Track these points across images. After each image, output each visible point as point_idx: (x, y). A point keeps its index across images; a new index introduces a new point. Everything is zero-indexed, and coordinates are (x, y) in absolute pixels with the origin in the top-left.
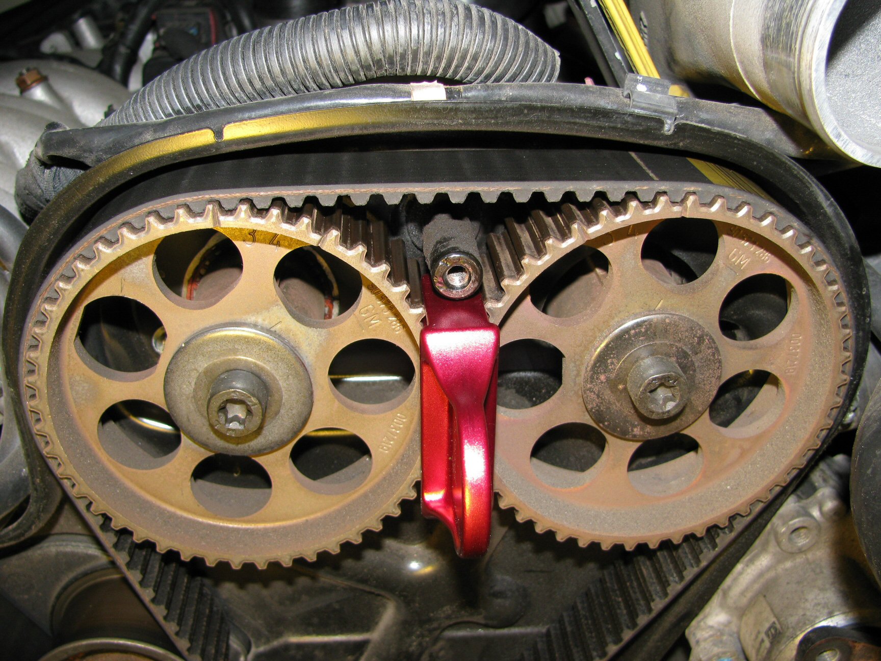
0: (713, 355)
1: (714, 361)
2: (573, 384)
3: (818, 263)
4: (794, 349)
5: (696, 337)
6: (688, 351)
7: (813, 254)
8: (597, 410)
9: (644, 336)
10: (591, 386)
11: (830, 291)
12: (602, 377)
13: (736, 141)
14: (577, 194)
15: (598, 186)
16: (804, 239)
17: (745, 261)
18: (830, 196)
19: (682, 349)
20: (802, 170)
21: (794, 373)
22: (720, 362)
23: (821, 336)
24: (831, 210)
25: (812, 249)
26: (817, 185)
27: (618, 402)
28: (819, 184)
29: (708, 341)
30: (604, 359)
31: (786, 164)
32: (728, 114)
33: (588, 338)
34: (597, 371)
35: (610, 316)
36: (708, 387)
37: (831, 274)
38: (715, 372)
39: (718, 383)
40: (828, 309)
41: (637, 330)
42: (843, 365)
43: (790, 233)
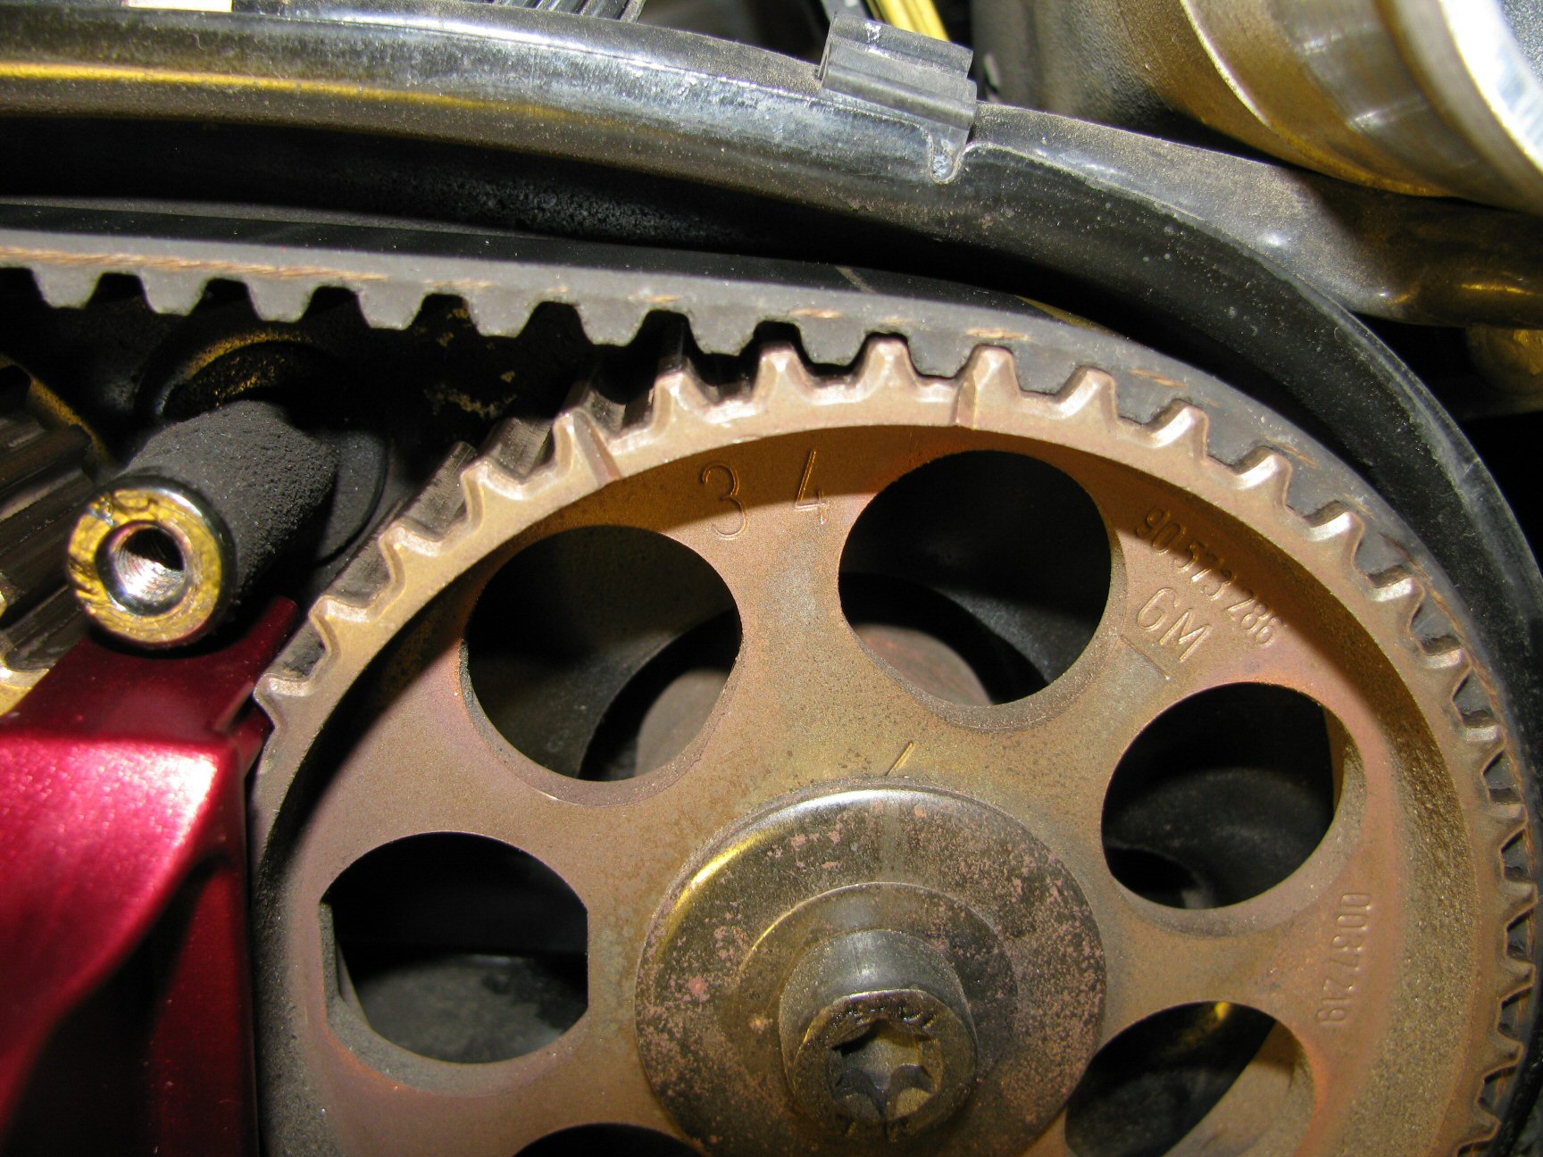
0: (1077, 942)
1: (1077, 963)
2: (613, 1002)
3: (1434, 645)
4: (1348, 943)
5: (1019, 876)
6: (989, 922)
7: (1416, 611)
8: (680, 1094)
9: (837, 858)
10: (660, 1010)
11: (1471, 744)
12: (697, 986)
13: (1168, 230)
14: (584, 312)
15: (656, 292)
16: (1387, 557)
17: (1194, 638)
18: (1472, 449)
19: (970, 915)
20: (1382, 350)
21: (1343, 1023)
22: (1099, 968)
23: (1434, 904)
24: (1474, 496)
25: (1415, 588)
26: (1429, 406)
27: (752, 1072)
28: (1439, 406)
29: (1060, 892)
30: (702, 924)
31: (1333, 324)
32: (1150, 158)
33: (660, 850)
34: (678, 962)
35: (733, 783)
36: (1055, 1048)
37: (1472, 688)
38: (1082, 998)
39: (1089, 1039)
40: (1463, 806)
41: (814, 837)
42: (1505, 1005)
43: (1340, 524)
